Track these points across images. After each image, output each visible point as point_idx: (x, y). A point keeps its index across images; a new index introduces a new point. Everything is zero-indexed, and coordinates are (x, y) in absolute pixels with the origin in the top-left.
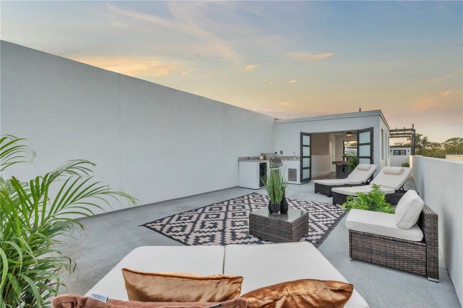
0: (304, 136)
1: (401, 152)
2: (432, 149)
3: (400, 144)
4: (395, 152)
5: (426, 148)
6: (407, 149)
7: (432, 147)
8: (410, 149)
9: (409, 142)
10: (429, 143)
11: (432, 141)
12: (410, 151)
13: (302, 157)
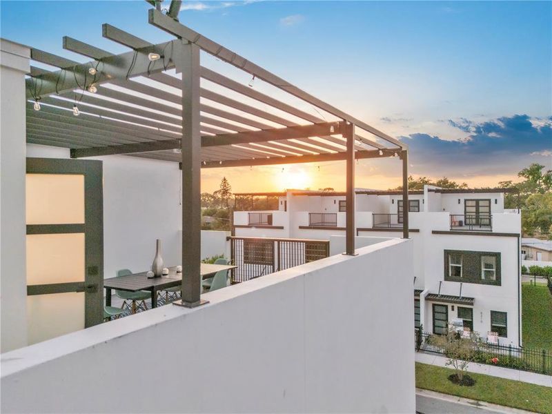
12: (501, 201)
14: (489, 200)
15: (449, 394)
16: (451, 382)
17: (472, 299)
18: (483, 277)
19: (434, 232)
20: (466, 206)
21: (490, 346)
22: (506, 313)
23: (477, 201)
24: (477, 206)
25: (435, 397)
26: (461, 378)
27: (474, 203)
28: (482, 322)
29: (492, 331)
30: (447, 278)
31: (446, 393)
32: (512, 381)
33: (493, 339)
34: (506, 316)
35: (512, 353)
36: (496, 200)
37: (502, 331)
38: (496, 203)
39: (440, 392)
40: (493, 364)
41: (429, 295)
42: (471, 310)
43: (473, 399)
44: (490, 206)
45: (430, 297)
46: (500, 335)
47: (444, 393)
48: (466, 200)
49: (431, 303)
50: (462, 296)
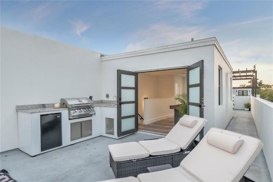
0: (122, 75)
1: (244, 92)
2: (266, 90)
3: (243, 86)
4: (240, 92)
5: (261, 88)
6: (248, 90)
7: (265, 88)
8: (251, 90)
9: (250, 84)
10: (263, 85)
11: (266, 84)
12: (251, 91)
13: (120, 103)
14: (247, 91)
27: (242, 92)
44: (247, 93)
48: (239, 91)
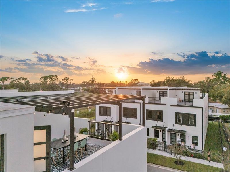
15: (174, 168)
16: (175, 164)
17: (185, 131)
18: (189, 123)
19: (171, 105)
20: (185, 94)
21: (191, 149)
22: (198, 137)
23: (189, 92)
24: (189, 94)
25: (169, 170)
26: (179, 162)
27: (188, 93)
28: (189, 140)
29: (193, 144)
30: (176, 123)
31: (173, 168)
32: (198, 164)
33: (192, 147)
34: (198, 138)
35: (199, 153)
36: (196, 92)
37: (196, 144)
38: (196, 93)
39: (170, 168)
40: (191, 156)
41: (169, 129)
42: (185, 135)
43: (182, 170)
44: (194, 95)
45: (169, 130)
46: (195, 145)
47: (172, 168)
48: (185, 92)
49: (170, 133)
50: (181, 130)
